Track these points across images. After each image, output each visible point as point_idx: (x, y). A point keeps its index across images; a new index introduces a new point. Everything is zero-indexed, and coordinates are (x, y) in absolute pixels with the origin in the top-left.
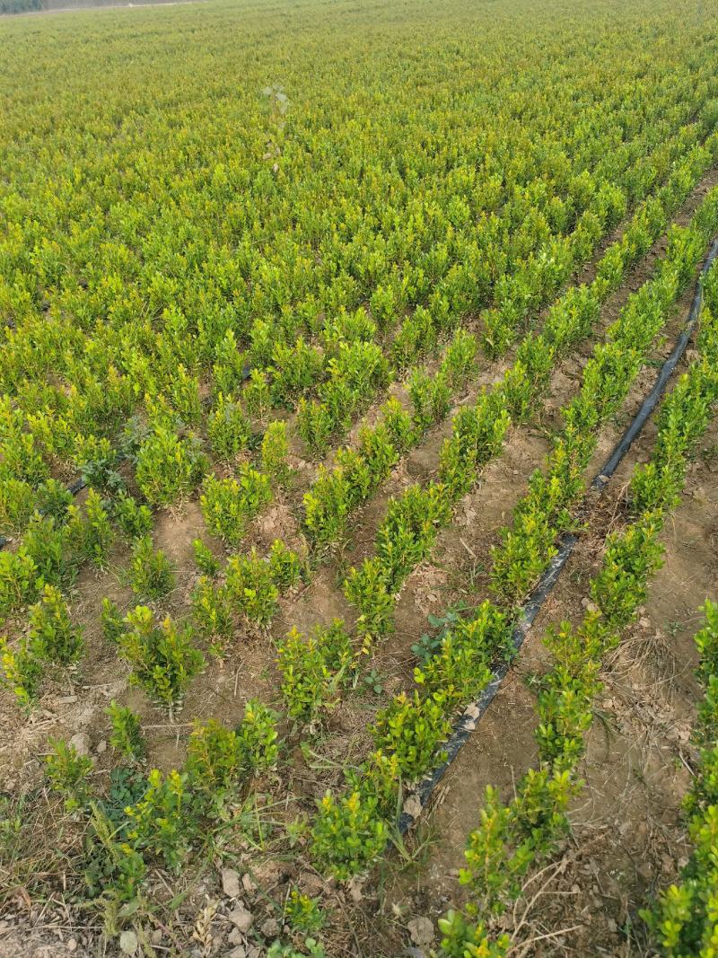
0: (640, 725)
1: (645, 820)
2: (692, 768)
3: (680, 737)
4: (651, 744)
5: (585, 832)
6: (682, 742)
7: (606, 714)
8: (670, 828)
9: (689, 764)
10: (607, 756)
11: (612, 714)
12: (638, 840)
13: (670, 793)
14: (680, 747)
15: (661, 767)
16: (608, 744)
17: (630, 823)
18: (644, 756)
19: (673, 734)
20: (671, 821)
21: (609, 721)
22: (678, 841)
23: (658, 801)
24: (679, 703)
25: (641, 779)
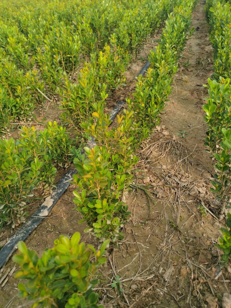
0: (170, 189)
1: (185, 263)
2: (213, 212)
3: (199, 192)
4: (180, 201)
5: (134, 287)
6: (202, 195)
7: (146, 187)
8: (208, 266)
9: (210, 210)
10: (149, 215)
11: (150, 186)
12: (182, 284)
13: (201, 235)
14: (201, 199)
15: (189, 216)
16: (149, 207)
17: (173, 269)
18: (175, 210)
19: (194, 190)
20: (208, 260)
21: (149, 191)
22: (216, 278)
23: (193, 243)
24: (194, 172)
25: (176, 229)
